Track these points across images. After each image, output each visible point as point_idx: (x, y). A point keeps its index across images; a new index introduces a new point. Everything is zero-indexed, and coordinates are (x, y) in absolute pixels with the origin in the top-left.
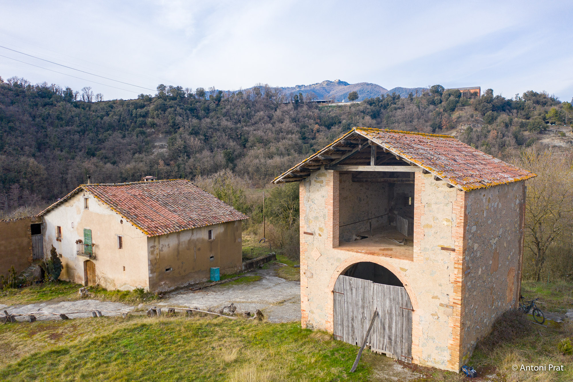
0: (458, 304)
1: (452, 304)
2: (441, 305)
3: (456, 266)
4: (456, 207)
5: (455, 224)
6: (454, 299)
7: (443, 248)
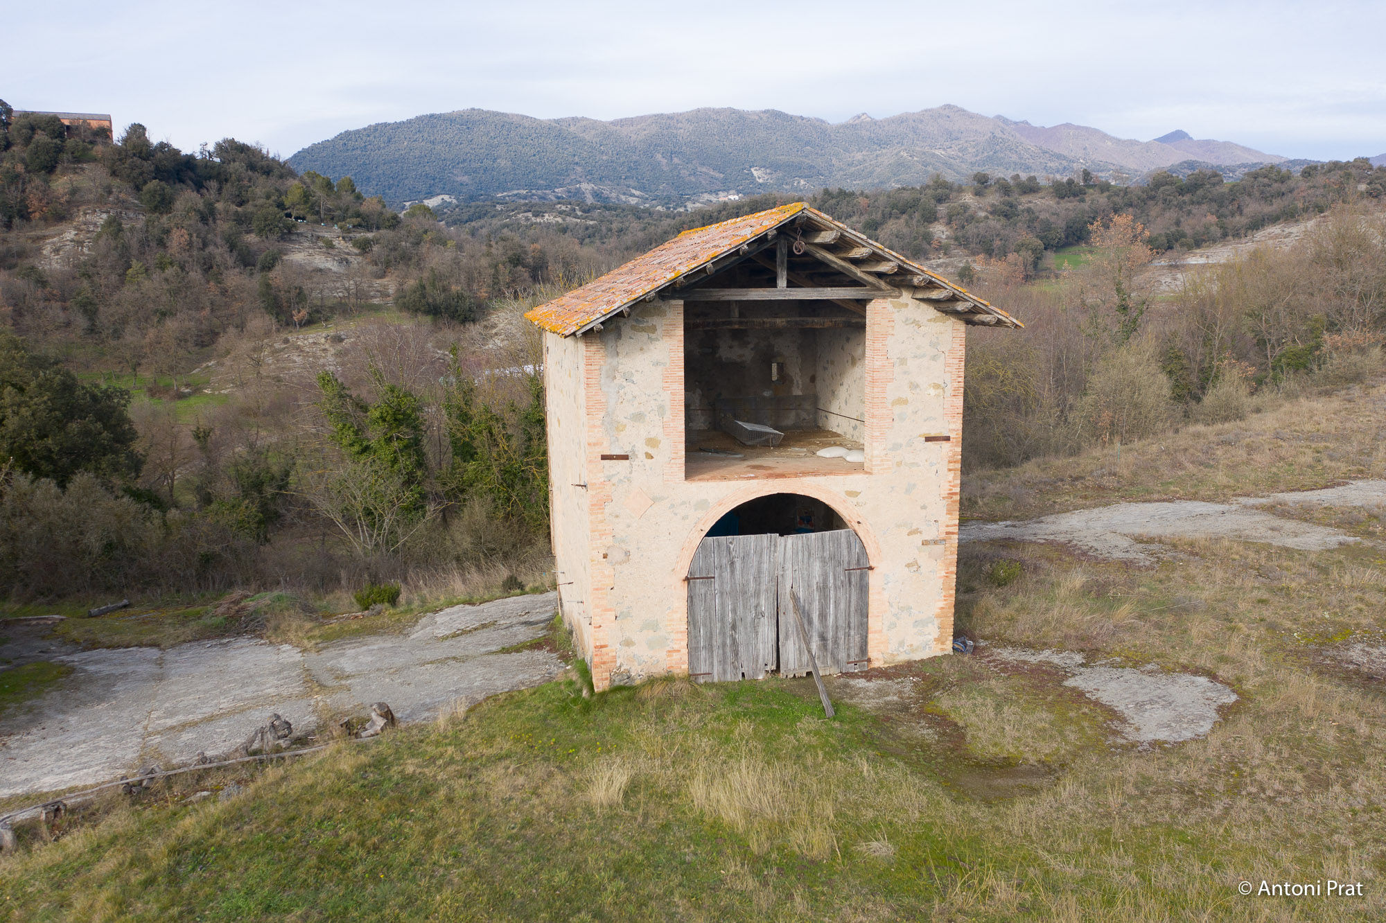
0: (953, 533)
1: (943, 536)
2: (925, 543)
3: (952, 466)
4: (951, 361)
5: (949, 391)
6: (947, 526)
7: (928, 439)
